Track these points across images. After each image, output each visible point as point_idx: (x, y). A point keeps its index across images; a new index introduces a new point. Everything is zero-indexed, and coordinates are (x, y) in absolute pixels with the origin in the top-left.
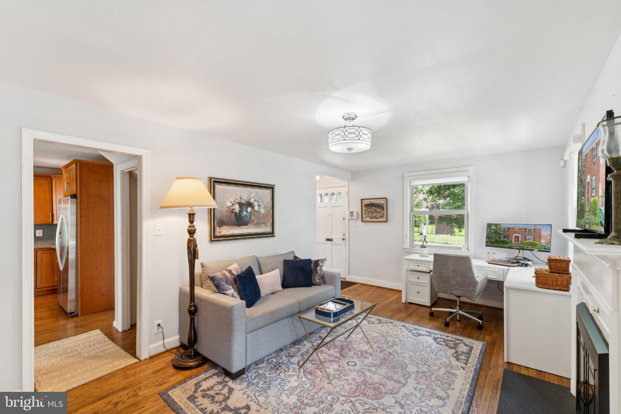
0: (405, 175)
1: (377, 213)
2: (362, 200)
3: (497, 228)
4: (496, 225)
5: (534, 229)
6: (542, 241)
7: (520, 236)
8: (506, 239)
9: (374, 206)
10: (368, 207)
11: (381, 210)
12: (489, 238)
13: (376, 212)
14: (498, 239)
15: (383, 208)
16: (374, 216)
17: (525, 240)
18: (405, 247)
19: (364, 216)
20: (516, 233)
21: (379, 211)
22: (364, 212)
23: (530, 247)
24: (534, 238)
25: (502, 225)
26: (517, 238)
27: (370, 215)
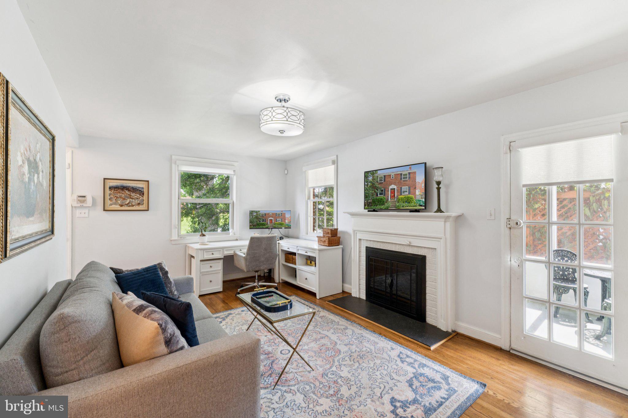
0: (173, 157)
1: (133, 199)
2: (105, 179)
3: (257, 215)
4: (256, 212)
5: (281, 214)
6: (286, 221)
7: (273, 219)
8: (264, 222)
9: (126, 190)
10: (117, 190)
11: (138, 195)
12: (252, 222)
13: (131, 198)
14: (258, 222)
15: (142, 193)
16: (127, 203)
17: (276, 221)
18: (173, 239)
19: (108, 202)
20: (270, 217)
21: (136, 197)
22: (107, 197)
23: (279, 226)
24: (282, 219)
25: (261, 212)
26: (271, 220)
27: (119, 202)
